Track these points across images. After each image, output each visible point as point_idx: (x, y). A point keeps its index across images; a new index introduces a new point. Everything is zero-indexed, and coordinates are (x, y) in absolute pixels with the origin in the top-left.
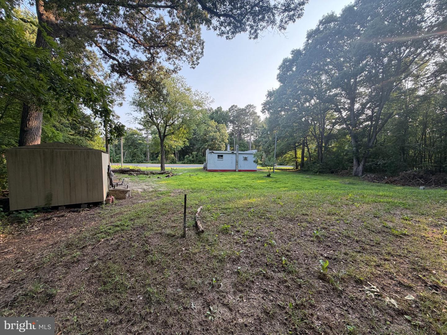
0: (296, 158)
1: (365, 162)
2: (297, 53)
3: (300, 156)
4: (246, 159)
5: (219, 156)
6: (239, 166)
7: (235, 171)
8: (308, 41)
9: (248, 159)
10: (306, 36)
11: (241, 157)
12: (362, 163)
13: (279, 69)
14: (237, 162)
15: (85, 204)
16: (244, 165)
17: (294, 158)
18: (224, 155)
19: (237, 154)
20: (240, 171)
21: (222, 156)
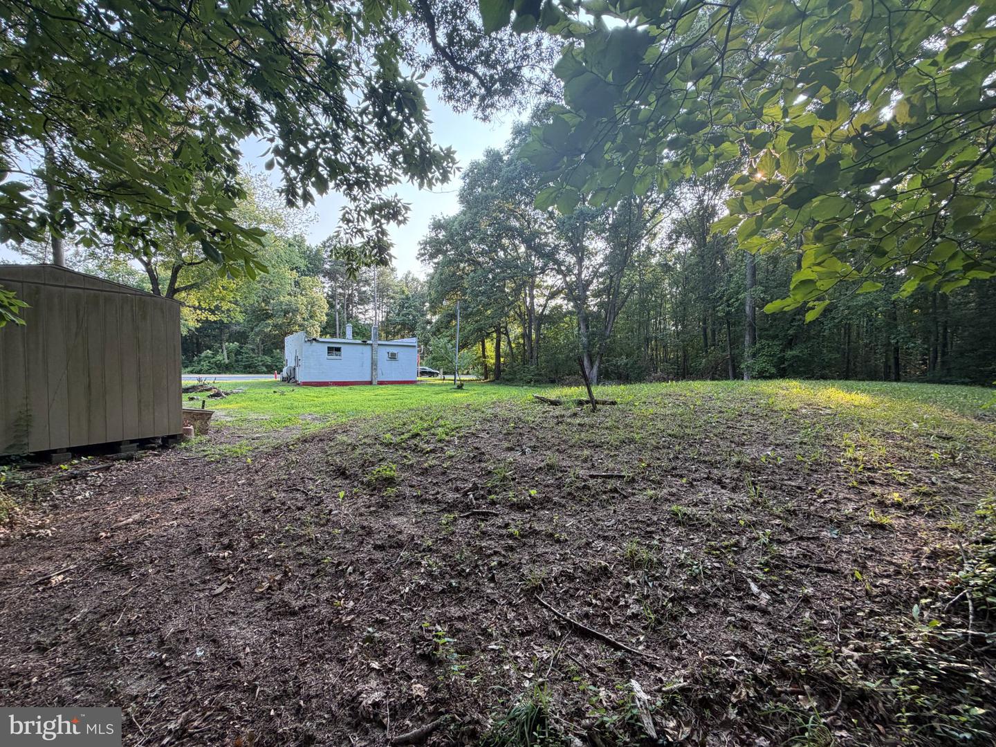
0: (484, 356)
1: (601, 362)
2: (494, 157)
3: (493, 354)
4: (393, 357)
5: (330, 349)
6: (379, 372)
7: (370, 383)
8: (514, 139)
9: (399, 356)
10: (511, 131)
11: (383, 354)
12: (597, 363)
13: (464, 178)
14: (374, 364)
15: (132, 442)
16: (388, 370)
17: (479, 357)
18: (343, 348)
19: (375, 346)
20: (381, 383)
21: (338, 349)
